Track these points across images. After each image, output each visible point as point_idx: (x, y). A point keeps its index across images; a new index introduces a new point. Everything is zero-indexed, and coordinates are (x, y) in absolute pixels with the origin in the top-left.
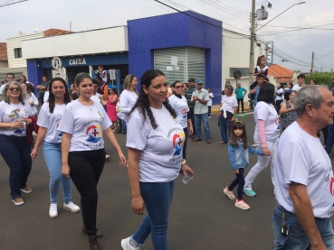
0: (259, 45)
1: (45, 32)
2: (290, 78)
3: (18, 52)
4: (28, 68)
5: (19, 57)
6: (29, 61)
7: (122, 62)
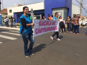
0: (82, 7)
1: (18, 5)
2: (83, 18)
3: (11, 11)
4: (14, 15)
5: (11, 12)
6: (14, 13)
7: (42, 13)
